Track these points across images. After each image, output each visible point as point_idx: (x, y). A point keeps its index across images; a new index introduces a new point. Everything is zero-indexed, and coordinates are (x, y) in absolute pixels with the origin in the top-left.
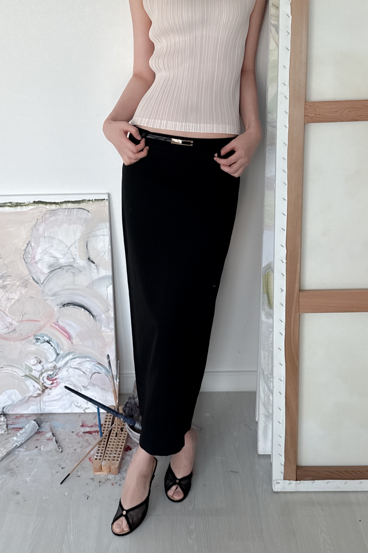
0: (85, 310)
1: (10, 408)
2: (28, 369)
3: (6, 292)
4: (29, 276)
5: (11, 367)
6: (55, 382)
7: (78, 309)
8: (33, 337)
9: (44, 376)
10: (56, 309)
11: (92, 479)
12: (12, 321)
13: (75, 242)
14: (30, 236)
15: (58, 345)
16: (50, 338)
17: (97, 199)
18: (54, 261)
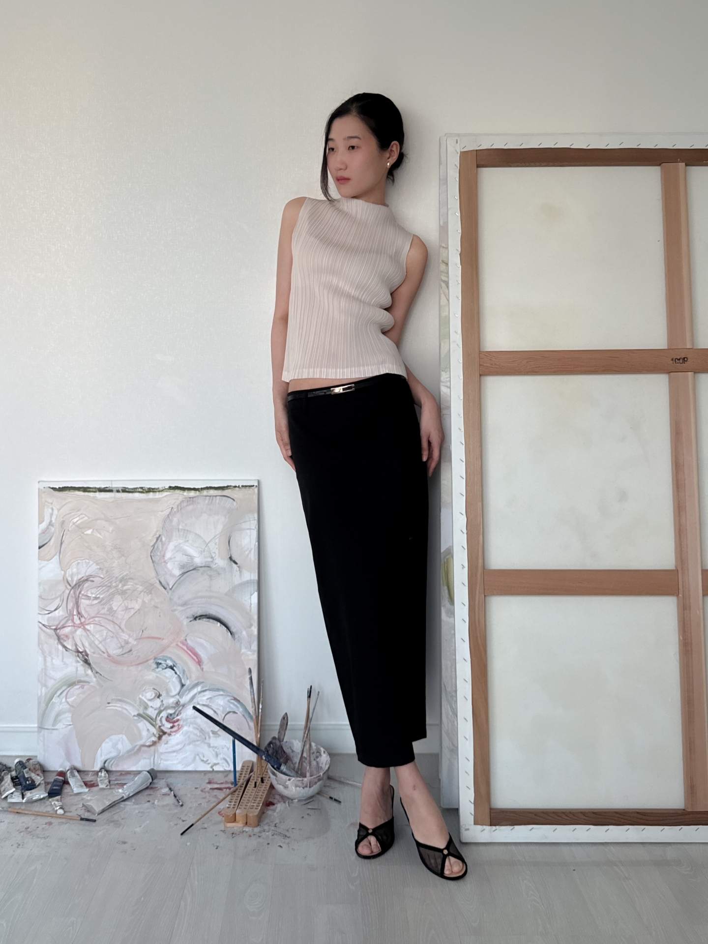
0: (222, 625)
1: (114, 762)
2: (142, 706)
3: (125, 600)
4: (155, 579)
5: (121, 703)
6: (176, 724)
7: (212, 623)
8: (152, 661)
9: (163, 716)
10: (185, 622)
11: (223, 831)
12: (129, 639)
13: (215, 537)
14: (161, 529)
15: (184, 672)
16: (174, 662)
17: (244, 485)
18: (188, 560)
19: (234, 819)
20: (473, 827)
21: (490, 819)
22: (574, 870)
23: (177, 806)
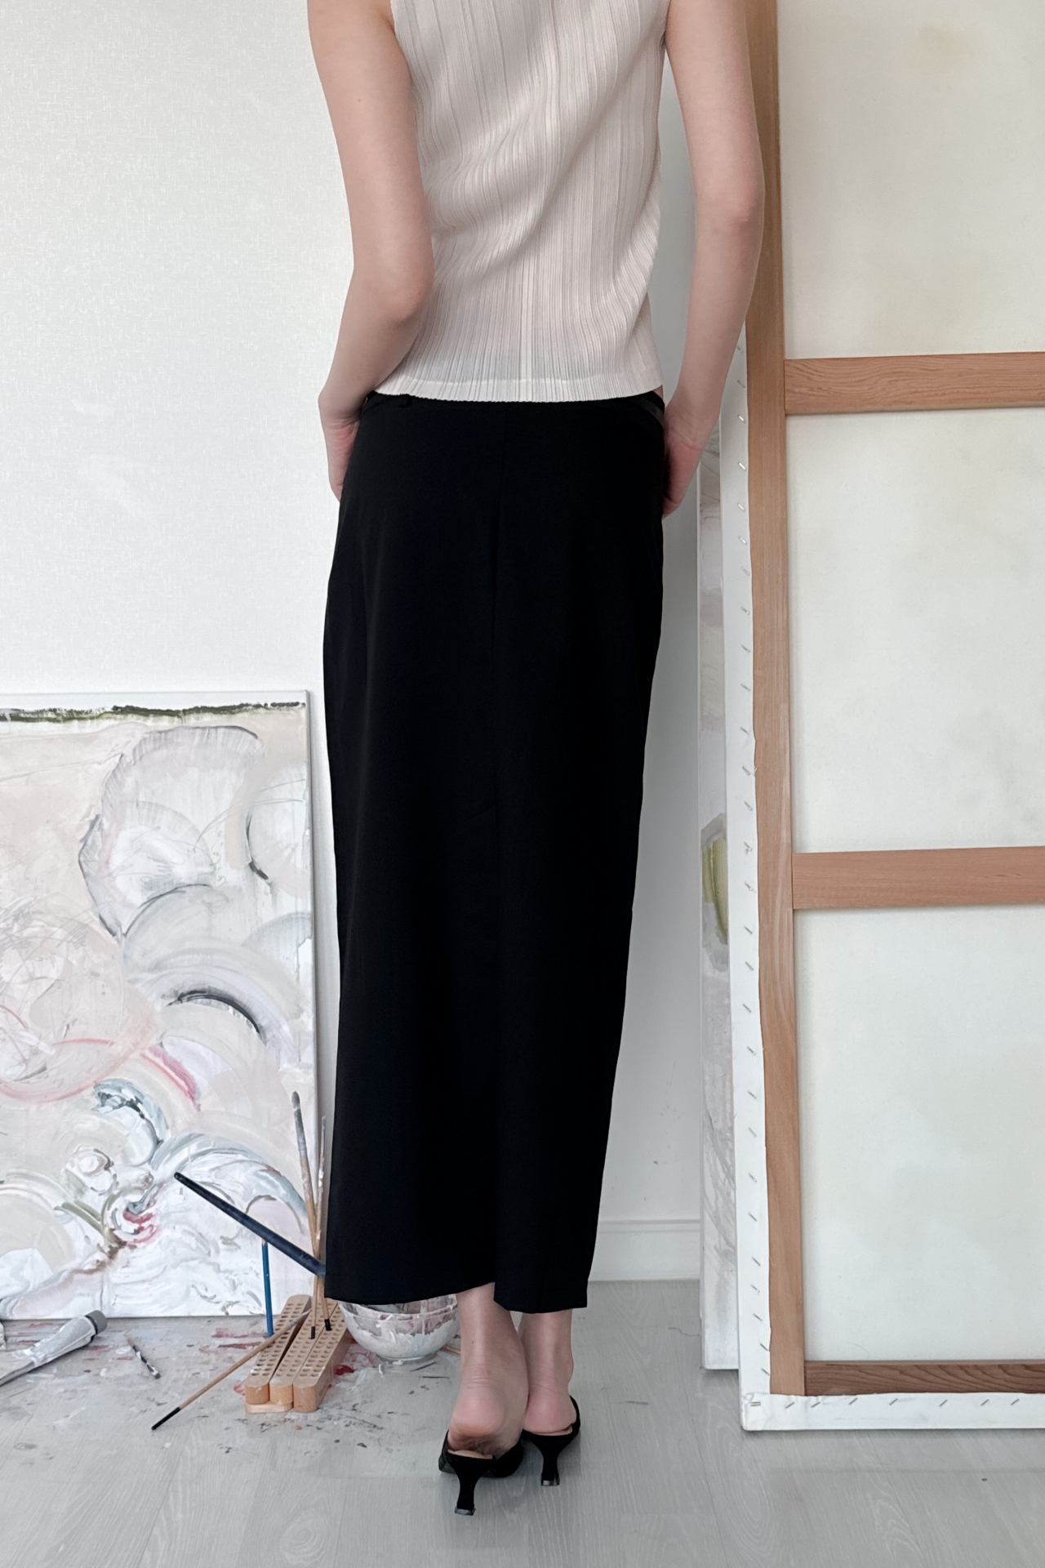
0: (236, 1011)
1: (16, 1303)
2: (72, 1186)
3: (27, 959)
4: (91, 913)
5: (26, 1181)
6: (145, 1225)
7: (217, 1007)
8: (92, 1090)
9: (117, 1207)
10: (159, 1006)
11: (244, 1420)
12: (38, 1043)
13: (217, 818)
14: (100, 802)
16: (139, 1092)
17: (277, 701)
18: (160, 871)
19: (266, 1396)
20: (767, 1399)
21: (805, 1381)
22: (984, 1480)
23: (148, 1378)
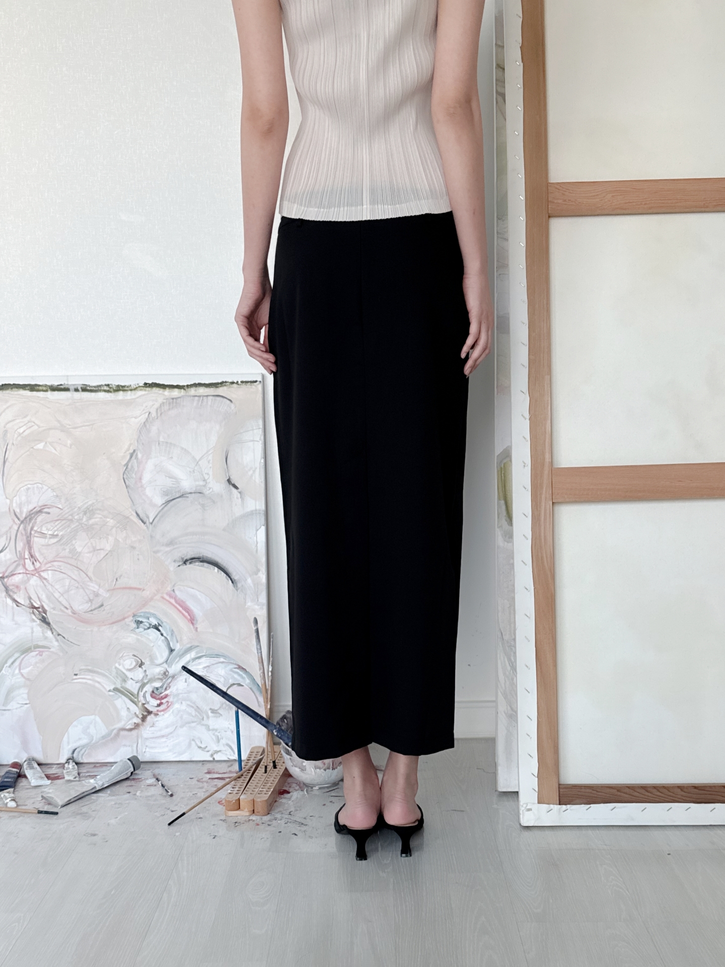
0: (219, 570)
1: (85, 751)
2: (120, 678)
3: (91, 538)
4: (131, 510)
5: (91, 674)
6: (164, 701)
7: (207, 568)
8: (131, 618)
9: (147, 690)
10: (172, 567)
11: (223, 821)
12: (99, 590)
13: (207, 452)
14: (136, 442)
15: (172, 632)
16: (160, 620)
17: (244, 380)
18: (173, 484)
19: (238, 806)
20: (536, 807)
21: (559, 796)
22: (669, 854)
23: (165, 796)
